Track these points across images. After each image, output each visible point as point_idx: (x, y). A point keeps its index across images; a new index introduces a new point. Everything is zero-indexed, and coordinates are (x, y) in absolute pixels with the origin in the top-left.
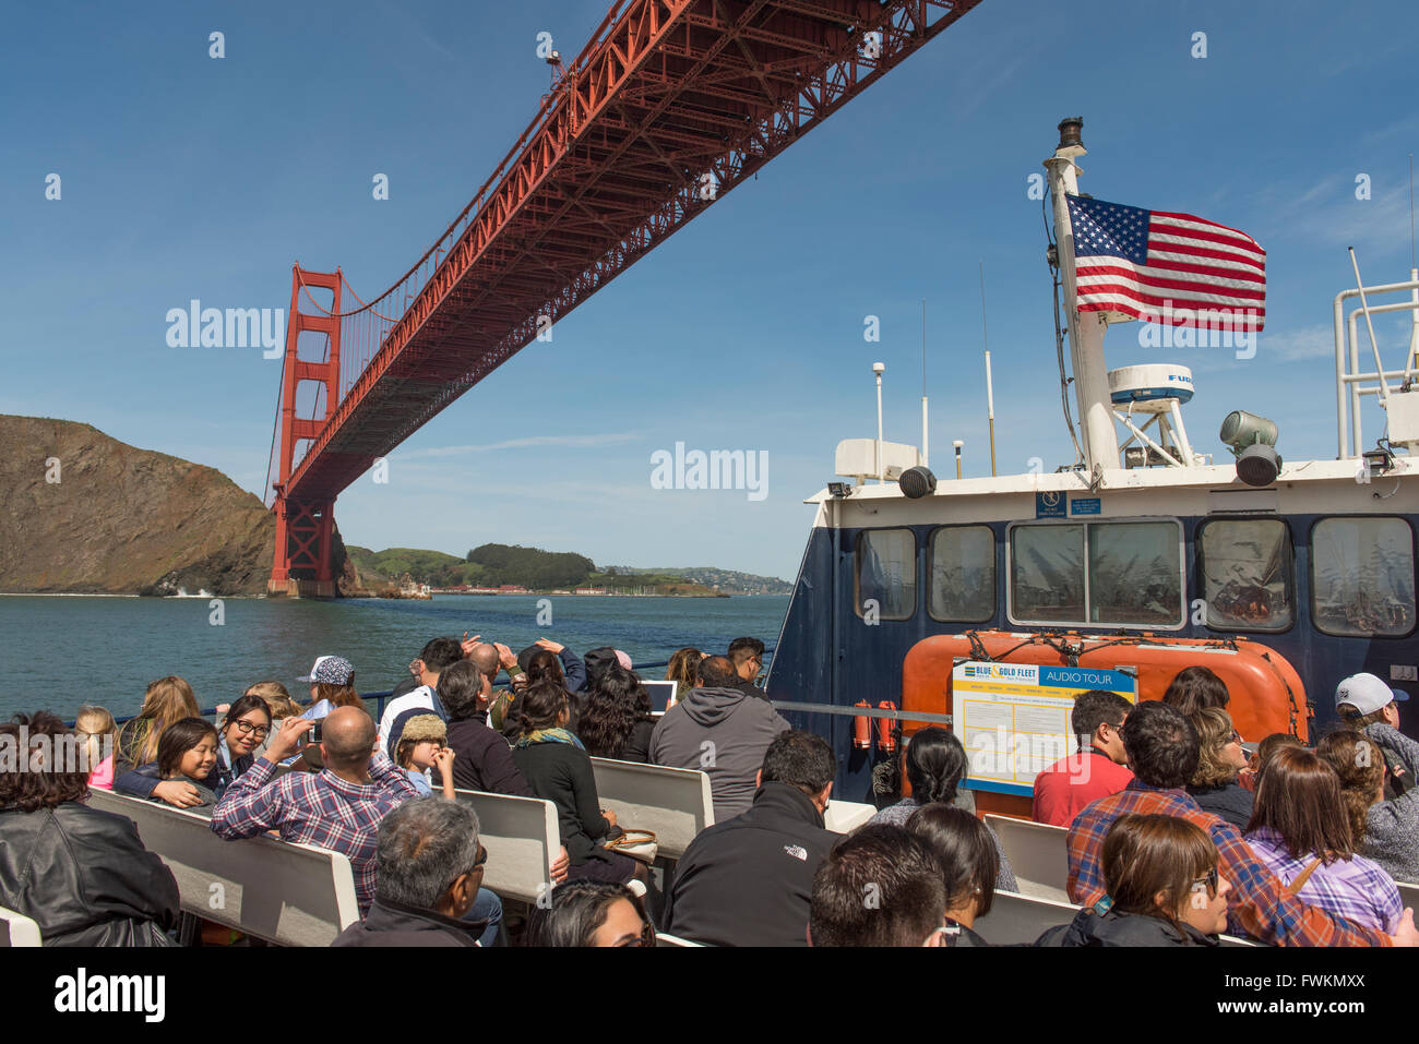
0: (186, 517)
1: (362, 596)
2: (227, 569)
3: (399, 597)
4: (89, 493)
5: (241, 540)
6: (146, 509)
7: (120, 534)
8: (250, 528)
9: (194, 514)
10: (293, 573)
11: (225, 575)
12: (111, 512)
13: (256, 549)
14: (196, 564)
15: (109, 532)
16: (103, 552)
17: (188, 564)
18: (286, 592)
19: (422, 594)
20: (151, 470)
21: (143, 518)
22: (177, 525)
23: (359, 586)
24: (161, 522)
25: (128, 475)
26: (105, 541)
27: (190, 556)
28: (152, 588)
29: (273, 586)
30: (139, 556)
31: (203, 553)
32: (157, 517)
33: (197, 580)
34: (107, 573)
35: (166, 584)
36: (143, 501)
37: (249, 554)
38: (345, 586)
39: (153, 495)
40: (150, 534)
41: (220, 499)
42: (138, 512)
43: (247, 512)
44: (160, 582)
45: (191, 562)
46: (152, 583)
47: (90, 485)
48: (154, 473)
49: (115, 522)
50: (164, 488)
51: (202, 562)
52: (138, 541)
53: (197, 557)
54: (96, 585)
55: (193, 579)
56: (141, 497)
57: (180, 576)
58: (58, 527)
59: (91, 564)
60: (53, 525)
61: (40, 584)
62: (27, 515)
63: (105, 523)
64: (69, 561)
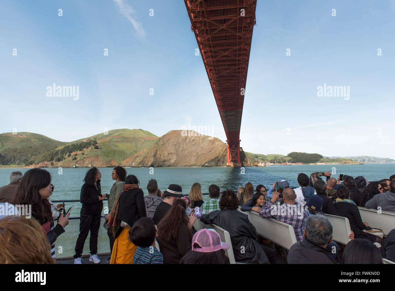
0: (211, 149)
1: (249, 166)
2: (219, 160)
3: (258, 166)
5: (221, 154)
6: (204, 148)
7: (199, 153)
8: (223, 151)
9: (213, 149)
10: (232, 161)
11: (219, 162)
12: (197, 149)
13: (225, 156)
14: (212, 159)
15: (197, 153)
16: (196, 157)
17: (210, 160)
18: (230, 165)
19: (262, 165)
20: (205, 139)
21: (203, 150)
22: (209, 151)
23: (249, 164)
24: (207, 150)
25: (200, 141)
26: (196, 155)
27: (211, 158)
28: (203, 165)
29: (227, 164)
30: (203, 158)
31: (213, 157)
32: (206, 149)
33: (213, 163)
34: (196, 162)
35: (206, 164)
36: (203, 146)
37: (223, 157)
38: (245, 164)
39: (205, 145)
40: (205, 153)
41: (218, 144)
42: (202, 148)
43: (223, 147)
44: (205, 164)
45: (211, 159)
46: (204, 164)
47: (194, 143)
48: (205, 140)
49: (198, 151)
50: (207, 143)
51: (213, 159)
52: (202, 155)
53: (212, 158)
54: (195, 165)
55: (212, 163)
56: (203, 145)
57: (209, 162)
58: (188, 153)
59: (194, 160)
60: (187, 152)
61: (185, 165)
62: (182, 150)
63: (196, 151)
64: (190, 160)
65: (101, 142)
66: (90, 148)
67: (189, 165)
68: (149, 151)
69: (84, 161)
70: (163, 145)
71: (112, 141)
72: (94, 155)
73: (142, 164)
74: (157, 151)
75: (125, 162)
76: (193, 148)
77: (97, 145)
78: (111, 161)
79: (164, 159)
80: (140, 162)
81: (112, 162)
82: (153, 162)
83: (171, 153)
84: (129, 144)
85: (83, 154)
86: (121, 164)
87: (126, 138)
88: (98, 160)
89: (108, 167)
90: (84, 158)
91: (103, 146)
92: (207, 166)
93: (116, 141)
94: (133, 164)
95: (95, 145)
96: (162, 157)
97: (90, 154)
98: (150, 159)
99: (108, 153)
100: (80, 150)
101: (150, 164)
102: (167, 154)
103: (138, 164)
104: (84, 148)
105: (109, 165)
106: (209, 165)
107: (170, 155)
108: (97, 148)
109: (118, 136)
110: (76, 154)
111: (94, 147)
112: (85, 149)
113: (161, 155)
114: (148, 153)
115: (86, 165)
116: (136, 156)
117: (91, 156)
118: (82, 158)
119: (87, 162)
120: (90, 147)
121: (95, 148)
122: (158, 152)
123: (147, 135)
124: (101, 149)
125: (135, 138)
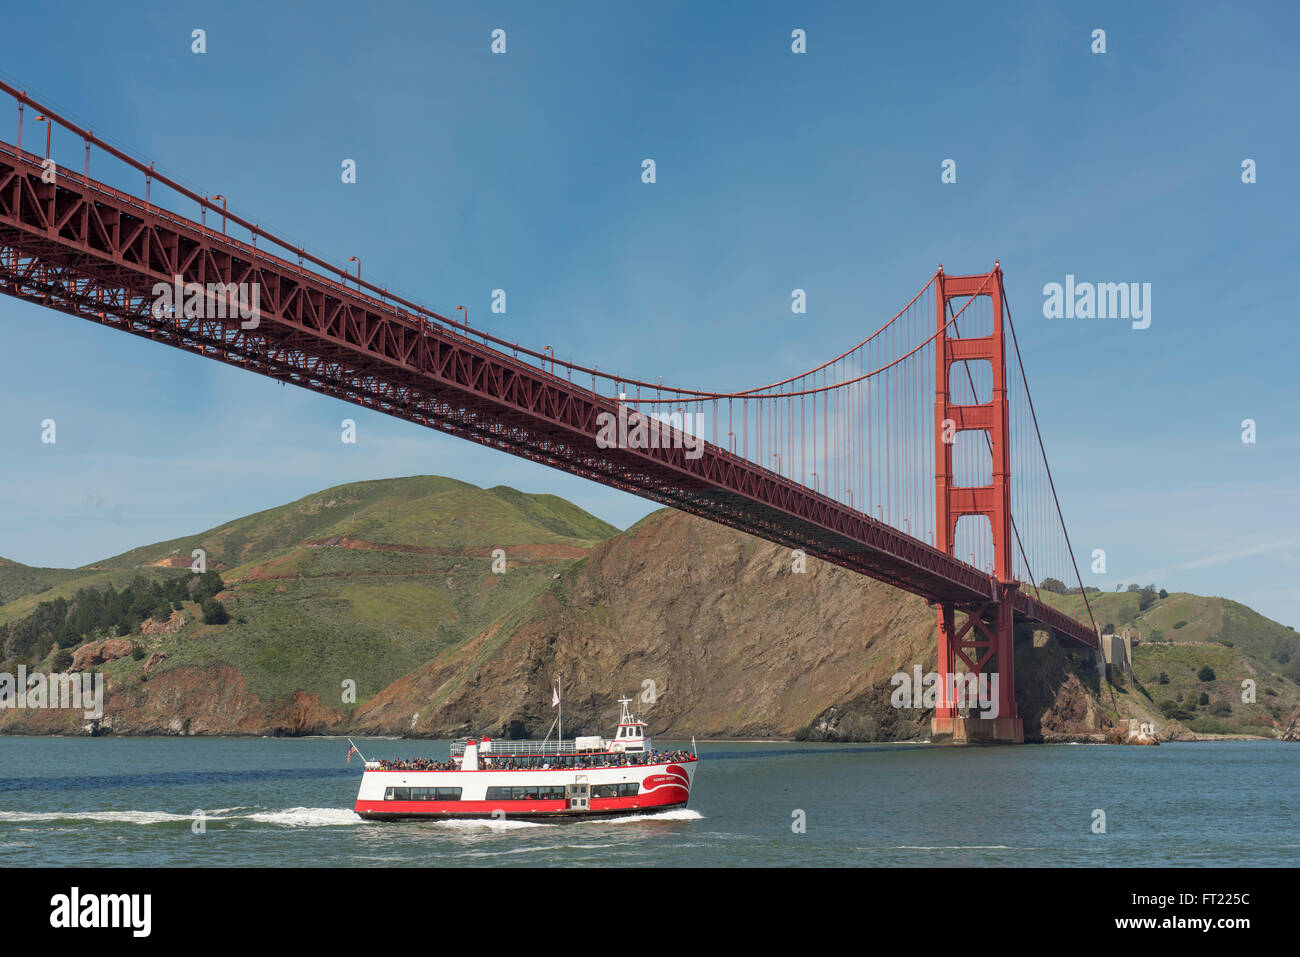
0: (876, 632)
4: (779, 604)
5: (919, 662)
6: (836, 623)
9: (886, 629)
12: (797, 629)
14: (858, 697)
15: (794, 655)
16: (781, 683)
17: (850, 698)
18: (952, 735)
21: (831, 634)
22: (865, 644)
24: (849, 640)
25: (823, 577)
26: (786, 668)
27: (854, 686)
28: (807, 731)
31: (867, 684)
32: (846, 633)
34: (782, 712)
35: (823, 725)
39: (846, 603)
40: (836, 657)
42: (828, 626)
44: (818, 722)
45: (854, 694)
46: (809, 723)
47: (781, 594)
49: (802, 641)
50: (858, 592)
51: (865, 695)
52: (823, 667)
53: (860, 689)
54: (768, 728)
55: (856, 719)
56: (832, 605)
57: (841, 715)
58: (741, 653)
59: (767, 699)
60: (739, 648)
61: (714, 727)
62: (712, 638)
63: (791, 644)
64: (748, 696)
65: (245, 582)
66: (178, 618)
67: (735, 731)
68: (506, 637)
69: (142, 699)
70: (594, 602)
71: (312, 572)
72: (201, 662)
73: (460, 720)
74: (553, 641)
75: (381, 707)
76: (774, 621)
77: (219, 597)
78: (294, 698)
79: (597, 688)
80: (449, 707)
81: (305, 702)
82: (526, 707)
83: (641, 654)
84: (415, 593)
85: (139, 655)
86: (357, 717)
87: (407, 548)
88: (221, 692)
89: (279, 733)
90: (145, 680)
91: (258, 606)
92: (830, 737)
93: (337, 574)
94: (416, 716)
95: (207, 600)
96: (582, 676)
97: (176, 657)
98: (510, 687)
99: (284, 649)
100: (125, 631)
101: (505, 717)
102: (616, 661)
103: (434, 722)
104: (145, 617)
105: (285, 725)
106: (841, 732)
107: (631, 666)
108: (218, 617)
109: (351, 537)
110: (97, 653)
111: (200, 614)
112: (150, 625)
113: (575, 666)
114: (501, 650)
115: (150, 721)
116: (438, 667)
117: (182, 666)
118: (133, 679)
119: (157, 705)
120: (180, 608)
121: (209, 621)
122: (562, 648)
123: (542, 530)
124: (242, 621)
125: (459, 551)
